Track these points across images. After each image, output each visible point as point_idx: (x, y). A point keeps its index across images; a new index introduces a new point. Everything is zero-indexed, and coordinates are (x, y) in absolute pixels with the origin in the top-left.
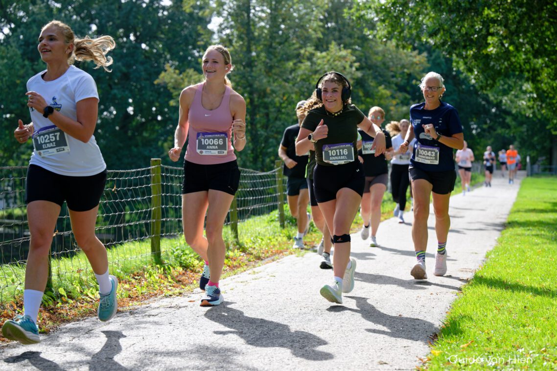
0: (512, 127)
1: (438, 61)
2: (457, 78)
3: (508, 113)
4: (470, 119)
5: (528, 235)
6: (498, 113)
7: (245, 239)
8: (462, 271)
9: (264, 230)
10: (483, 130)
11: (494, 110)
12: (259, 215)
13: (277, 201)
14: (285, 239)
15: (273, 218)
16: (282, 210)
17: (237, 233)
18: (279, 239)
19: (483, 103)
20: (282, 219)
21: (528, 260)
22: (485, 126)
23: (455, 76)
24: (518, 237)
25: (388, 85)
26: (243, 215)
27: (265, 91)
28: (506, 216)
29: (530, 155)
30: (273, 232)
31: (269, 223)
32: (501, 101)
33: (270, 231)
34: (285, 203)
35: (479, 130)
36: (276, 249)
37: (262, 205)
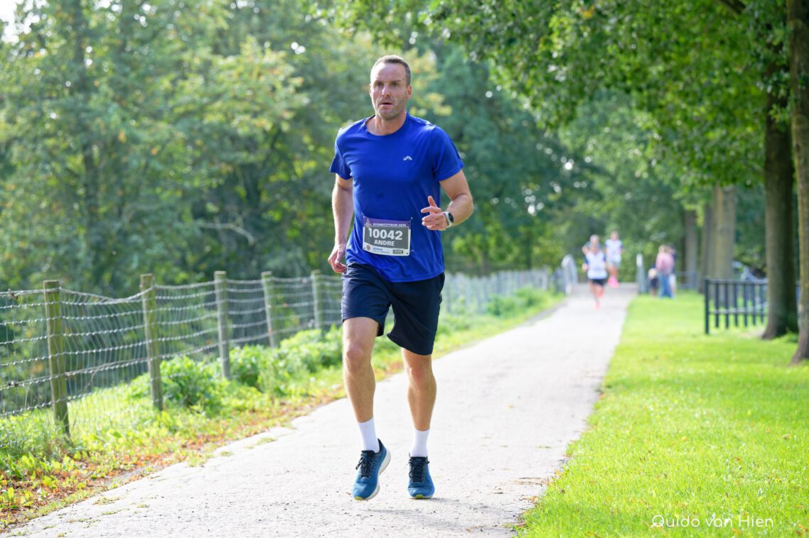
0: (607, 199)
1: (457, 72)
2: (497, 103)
3: (595, 169)
6: (577, 170)
7: (84, 433)
8: (522, 483)
9: (122, 415)
10: (549, 205)
11: (569, 166)
12: (110, 385)
13: (146, 356)
14: (164, 432)
15: (138, 391)
16: (156, 373)
17: (66, 421)
18: (153, 432)
19: (548, 151)
20: (158, 391)
22: (551, 198)
23: (491, 101)
26: (78, 386)
29: (642, 253)
30: (140, 418)
31: (132, 400)
32: (583, 148)
33: (132, 416)
34: (162, 360)
35: (540, 206)
36: (146, 452)
37: (116, 364)
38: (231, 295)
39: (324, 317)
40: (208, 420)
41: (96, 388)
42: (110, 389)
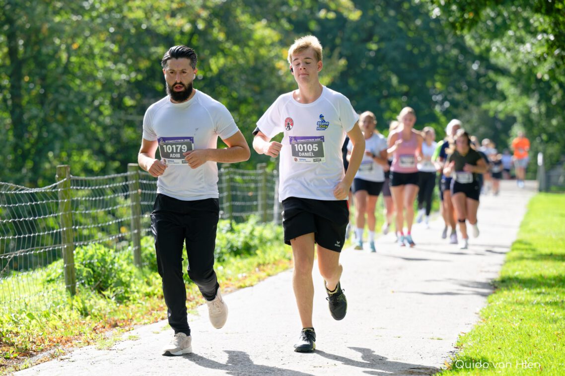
3: (502, 72)
4: (429, 84)
5: (538, 303)
6: (482, 71)
9: (37, 298)
10: (455, 104)
11: (475, 67)
12: (26, 269)
13: (60, 243)
14: (75, 315)
15: (53, 276)
16: (70, 260)
18: (65, 315)
19: (455, 52)
20: (71, 277)
21: (535, 351)
22: (457, 97)
24: (518, 307)
25: (273, 19)
27: (37, 31)
28: (497, 268)
29: (543, 152)
30: (54, 302)
31: (46, 284)
32: (488, 50)
33: (46, 300)
34: (76, 247)
35: (447, 105)
36: (58, 334)
37: (32, 250)
38: (143, 186)
39: (233, 209)
40: (118, 305)
41: (13, 272)
42: (25, 274)
